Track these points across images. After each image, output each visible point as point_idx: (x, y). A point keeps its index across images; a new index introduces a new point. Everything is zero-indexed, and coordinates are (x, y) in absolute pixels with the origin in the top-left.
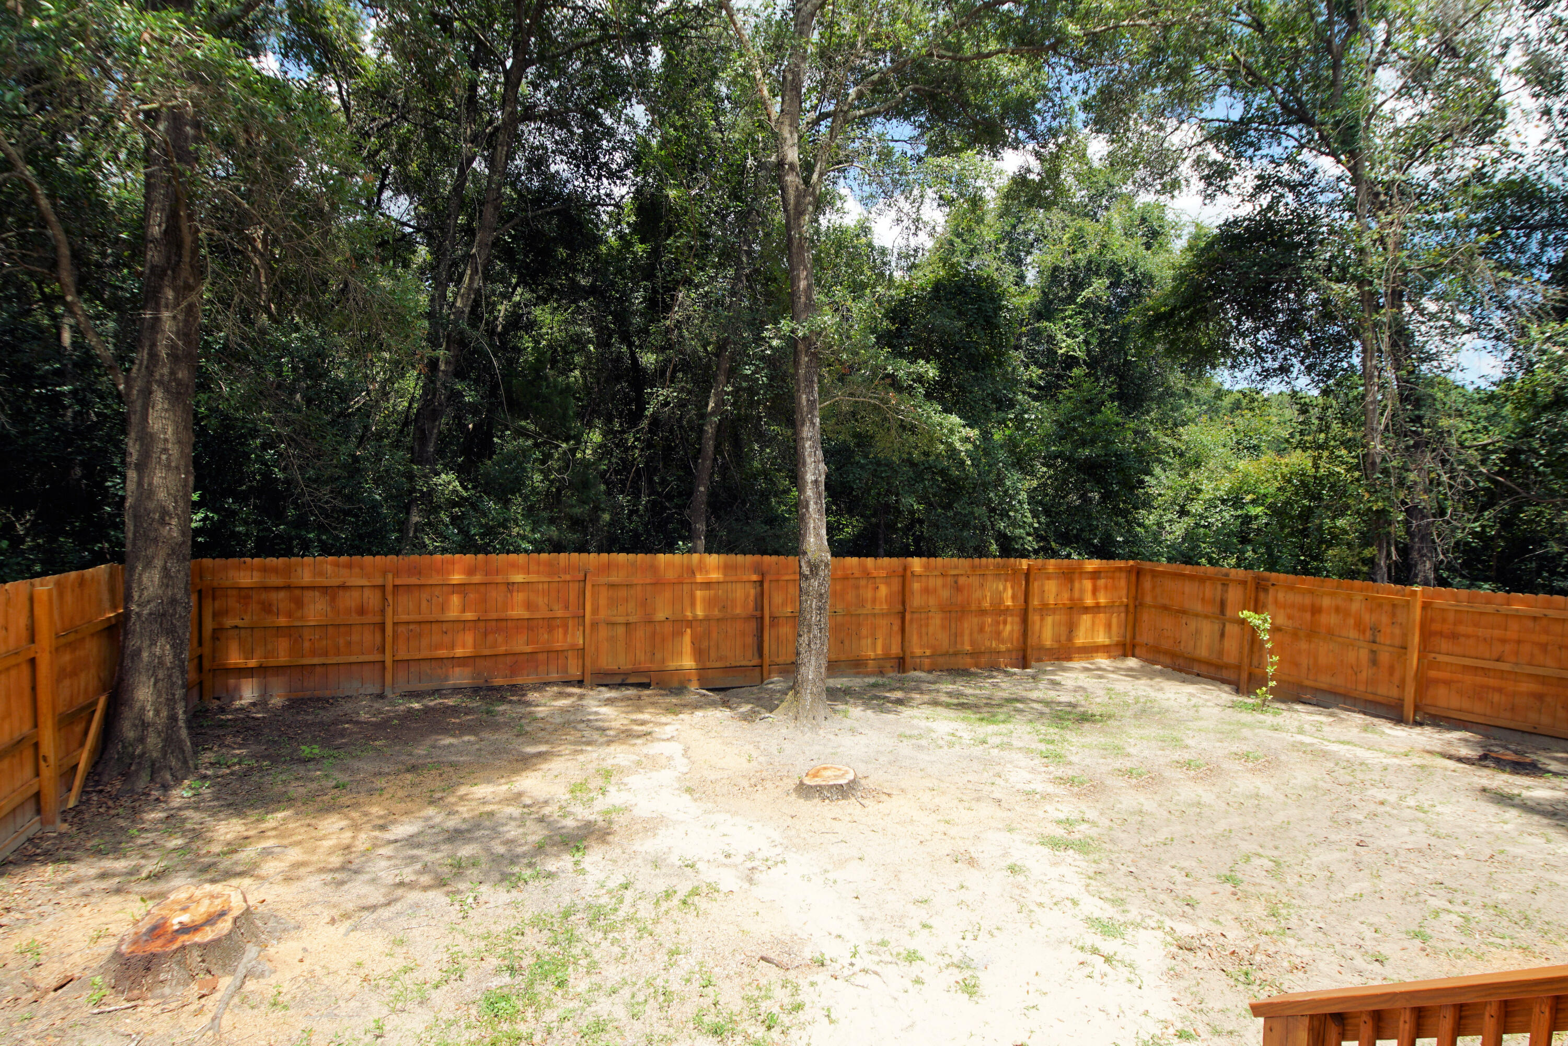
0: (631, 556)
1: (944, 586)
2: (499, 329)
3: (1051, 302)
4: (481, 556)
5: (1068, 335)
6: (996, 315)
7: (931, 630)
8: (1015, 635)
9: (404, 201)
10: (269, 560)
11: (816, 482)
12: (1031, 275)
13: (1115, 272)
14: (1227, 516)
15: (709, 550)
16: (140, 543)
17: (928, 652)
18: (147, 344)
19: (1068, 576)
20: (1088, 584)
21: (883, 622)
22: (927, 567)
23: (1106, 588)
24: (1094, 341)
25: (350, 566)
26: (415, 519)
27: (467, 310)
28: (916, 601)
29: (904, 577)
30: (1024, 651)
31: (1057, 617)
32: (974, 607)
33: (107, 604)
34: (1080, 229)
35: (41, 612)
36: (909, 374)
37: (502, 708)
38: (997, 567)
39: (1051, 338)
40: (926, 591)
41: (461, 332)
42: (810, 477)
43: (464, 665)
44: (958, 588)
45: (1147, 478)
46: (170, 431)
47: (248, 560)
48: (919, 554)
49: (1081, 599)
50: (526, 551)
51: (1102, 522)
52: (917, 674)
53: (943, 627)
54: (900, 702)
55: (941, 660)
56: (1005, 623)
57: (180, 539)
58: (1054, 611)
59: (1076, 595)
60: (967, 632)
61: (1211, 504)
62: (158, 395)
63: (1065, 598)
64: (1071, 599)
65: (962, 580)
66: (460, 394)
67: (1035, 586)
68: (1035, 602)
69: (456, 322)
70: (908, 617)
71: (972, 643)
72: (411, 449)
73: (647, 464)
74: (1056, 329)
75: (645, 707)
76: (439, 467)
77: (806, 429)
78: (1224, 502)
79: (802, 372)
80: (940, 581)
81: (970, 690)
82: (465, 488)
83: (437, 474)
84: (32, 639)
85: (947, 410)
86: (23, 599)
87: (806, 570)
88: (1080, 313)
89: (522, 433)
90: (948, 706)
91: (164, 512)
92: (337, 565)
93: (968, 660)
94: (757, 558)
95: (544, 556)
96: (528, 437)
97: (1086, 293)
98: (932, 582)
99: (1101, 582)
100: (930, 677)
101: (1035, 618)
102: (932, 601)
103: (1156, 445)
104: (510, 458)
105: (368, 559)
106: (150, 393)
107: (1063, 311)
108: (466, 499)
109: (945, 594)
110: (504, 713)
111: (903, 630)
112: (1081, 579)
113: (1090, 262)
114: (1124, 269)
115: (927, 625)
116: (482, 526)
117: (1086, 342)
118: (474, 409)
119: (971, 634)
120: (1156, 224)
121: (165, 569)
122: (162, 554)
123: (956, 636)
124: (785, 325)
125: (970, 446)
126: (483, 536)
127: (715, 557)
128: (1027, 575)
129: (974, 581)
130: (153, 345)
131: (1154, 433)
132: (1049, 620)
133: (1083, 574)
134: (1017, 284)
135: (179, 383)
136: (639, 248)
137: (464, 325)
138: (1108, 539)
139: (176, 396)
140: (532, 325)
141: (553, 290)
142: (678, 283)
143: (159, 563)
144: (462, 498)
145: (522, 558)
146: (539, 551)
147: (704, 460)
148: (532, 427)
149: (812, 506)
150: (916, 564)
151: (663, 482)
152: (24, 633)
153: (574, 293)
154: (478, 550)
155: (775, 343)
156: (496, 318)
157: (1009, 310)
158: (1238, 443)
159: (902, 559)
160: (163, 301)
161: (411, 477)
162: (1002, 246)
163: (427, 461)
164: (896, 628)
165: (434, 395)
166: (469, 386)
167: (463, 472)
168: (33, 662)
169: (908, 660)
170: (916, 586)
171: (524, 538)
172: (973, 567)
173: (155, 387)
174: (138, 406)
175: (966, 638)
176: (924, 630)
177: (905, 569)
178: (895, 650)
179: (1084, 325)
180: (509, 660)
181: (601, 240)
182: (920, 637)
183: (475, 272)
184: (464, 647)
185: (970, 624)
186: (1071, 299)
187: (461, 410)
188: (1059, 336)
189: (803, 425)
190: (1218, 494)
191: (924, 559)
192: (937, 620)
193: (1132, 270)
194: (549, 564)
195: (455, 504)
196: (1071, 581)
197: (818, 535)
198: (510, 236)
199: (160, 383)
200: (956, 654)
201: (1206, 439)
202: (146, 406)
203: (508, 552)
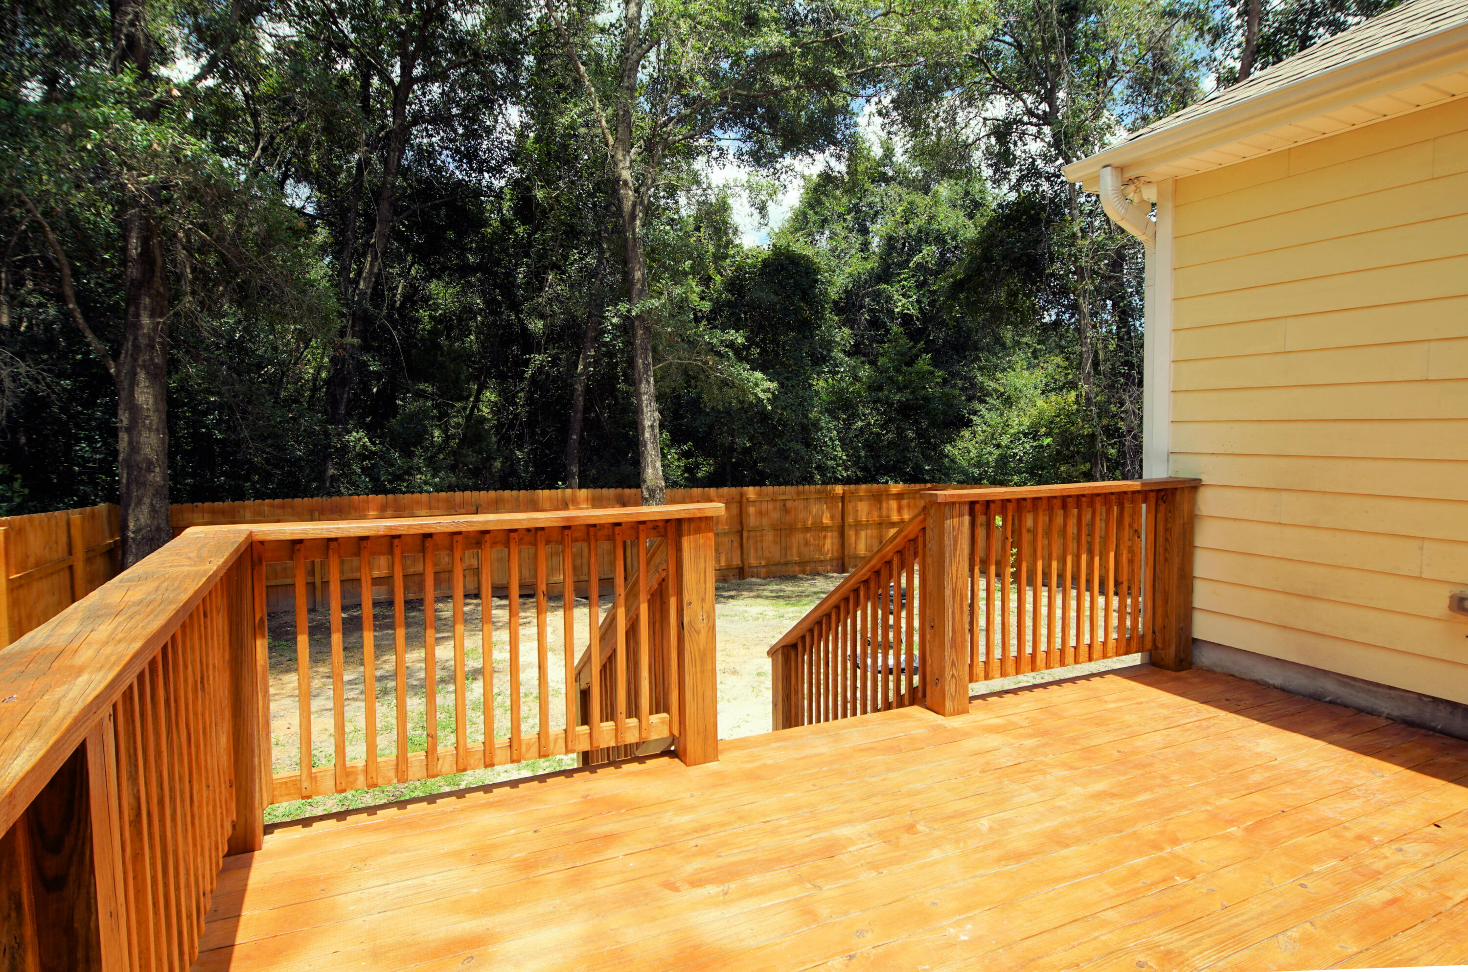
0: (515, 492)
1: (775, 509)
2: (398, 304)
3: (889, 267)
4: (390, 496)
5: (904, 295)
6: (812, 287)
7: (765, 545)
8: (835, 548)
9: (304, 190)
10: (216, 504)
11: (652, 426)
12: (876, 243)
13: (940, 239)
14: (1027, 446)
15: (581, 487)
16: (133, 487)
17: (763, 563)
18: (131, 338)
19: (877, 499)
20: (894, 504)
21: (726, 540)
22: (759, 494)
23: (909, 506)
24: (925, 300)
25: (283, 507)
26: (331, 471)
27: (369, 291)
28: (752, 520)
29: (740, 502)
30: (843, 559)
31: (869, 532)
32: (799, 525)
33: (107, 533)
34: (911, 203)
35: (76, 533)
36: (722, 341)
37: (413, 614)
38: (819, 492)
39: (889, 298)
40: (760, 513)
41: (366, 311)
42: (647, 423)
43: (380, 584)
44: (786, 510)
45: (975, 418)
46: (151, 402)
47: (200, 504)
48: (753, 483)
49: (888, 517)
50: (428, 492)
51: (916, 455)
52: (753, 580)
53: (775, 542)
54: (732, 597)
55: (774, 569)
56: (825, 537)
57: (162, 483)
58: (867, 526)
59: (884, 513)
60: (795, 545)
61: (1015, 438)
62: (142, 376)
63: (875, 516)
64: (880, 517)
65: (789, 504)
66: (365, 364)
67: (850, 507)
68: (850, 520)
69: (359, 302)
70: (745, 534)
71: (800, 554)
72: (325, 412)
73: (528, 418)
74: (893, 290)
75: (528, 609)
76: (350, 426)
77: (643, 385)
78: (1026, 435)
79: (638, 342)
80: (771, 506)
81: (788, 588)
82: (374, 443)
83: (349, 432)
84: (70, 553)
85: (753, 369)
86: (63, 524)
87: (646, 494)
88: (913, 276)
89: (420, 395)
90: (767, 598)
91: (150, 463)
92: (273, 506)
93: (797, 568)
94: (619, 490)
95: (443, 494)
96: (426, 398)
97: (917, 258)
98: (764, 506)
99: (905, 502)
100: (763, 582)
101: (851, 534)
102: (765, 521)
103: (982, 389)
104: (411, 417)
105: (298, 501)
106: (135, 374)
107: (899, 274)
108: (375, 453)
109: (776, 515)
110: (414, 617)
111: (742, 546)
112: (888, 500)
113: (920, 231)
114: (948, 238)
115: (762, 541)
116: (390, 474)
117: (919, 301)
118: (378, 375)
119: (799, 547)
120: (977, 197)
121: (152, 505)
122: (150, 493)
123: (786, 549)
124: (623, 307)
125: (770, 396)
126: (390, 482)
127: (584, 491)
128: (843, 498)
129: (800, 504)
130: (136, 339)
131: (980, 379)
132: (863, 534)
133: (889, 496)
134: (862, 251)
135: (156, 366)
136: (520, 230)
137: (368, 305)
138: (918, 469)
139: (153, 376)
140: (426, 300)
141: (444, 269)
142: (547, 268)
143: (147, 500)
144: (371, 452)
145: (425, 496)
146: (437, 491)
147: (576, 413)
148: (430, 389)
149: (650, 446)
150: (751, 492)
151: (544, 433)
152: (65, 547)
153: (465, 270)
154: (386, 492)
155: (615, 320)
156: (395, 295)
157: (822, 283)
158: (1046, 385)
159: (739, 489)
160: (142, 306)
161: (327, 435)
162: (848, 217)
163: (340, 422)
164: (736, 544)
165: (343, 365)
166: (373, 357)
167: (370, 430)
168: (71, 568)
169: (746, 569)
170: (752, 510)
171: (426, 483)
172: (798, 493)
173: (139, 370)
174: (126, 384)
175: (794, 551)
176: (759, 545)
177: (742, 495)
178: (737, 562)
179: (917, 286)
180: (416, 578)
181: (485, 223)
182: (756, 551)
183: (375, 258)
184: (379, 569)
185: (798, 538)
186: (904, 264)
187: (367, 378)
188: (896, 297)
189: (640, 383)
190: (1021, 429)
191: (757, 488)
192: (769, 537)
193: (953, 238)
194: (448, 501)
195: (365, 458)
196: (880, 502)
197: (654, 467)
198: (404, 226)
199: (143, 367)
200: (786, 564)
201: (1019, 383)
202: (133, 383)
203: (413, 493)
